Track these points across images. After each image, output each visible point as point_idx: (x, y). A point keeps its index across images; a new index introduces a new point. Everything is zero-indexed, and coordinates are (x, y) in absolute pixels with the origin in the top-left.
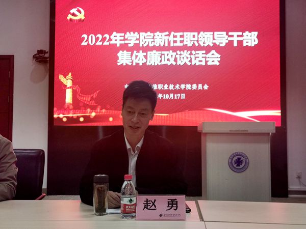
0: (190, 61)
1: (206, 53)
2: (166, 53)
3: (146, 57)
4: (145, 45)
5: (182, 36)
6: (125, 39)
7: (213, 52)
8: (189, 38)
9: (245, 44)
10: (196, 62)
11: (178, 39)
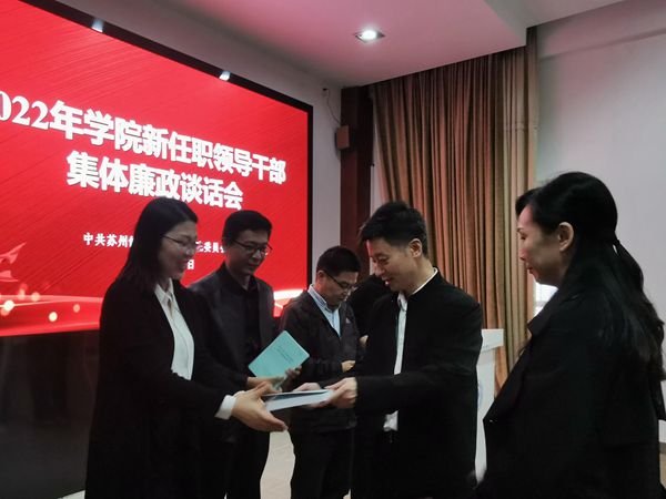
0: (202, 197)
1: (225, 186)
2: (163, 172)
3: (127, 174)
4: (126, 148)
5: (189, 144)
6: (84, 126)
7: (233, 184)
8: (200, 150)
9: (272, 179)
10: (209, 200)
11: (184, 149)
